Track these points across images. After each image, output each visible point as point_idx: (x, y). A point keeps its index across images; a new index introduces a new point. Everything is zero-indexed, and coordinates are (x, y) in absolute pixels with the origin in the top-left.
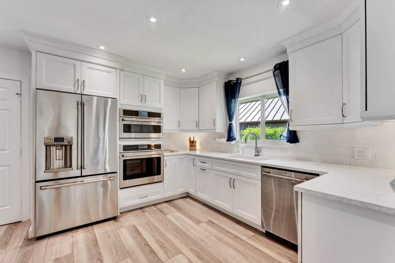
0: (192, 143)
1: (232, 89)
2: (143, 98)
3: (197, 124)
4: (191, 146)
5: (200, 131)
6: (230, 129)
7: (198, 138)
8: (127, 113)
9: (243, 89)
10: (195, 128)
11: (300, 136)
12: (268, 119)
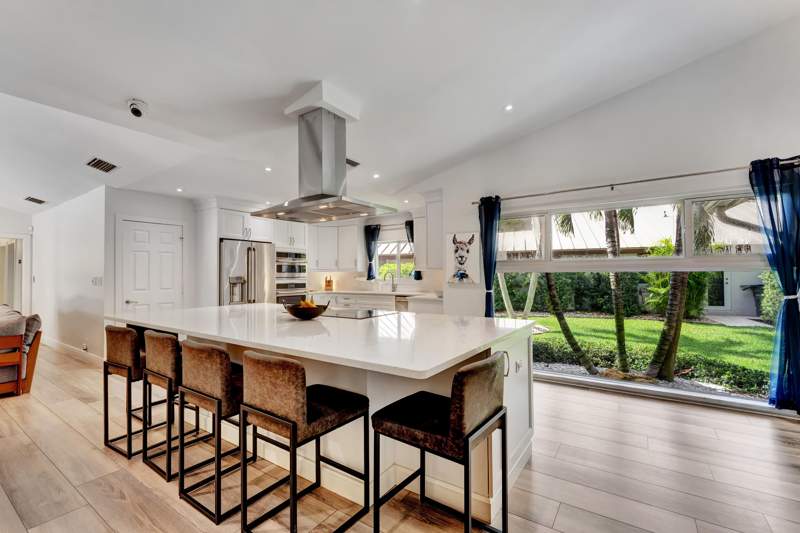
0: (329, 283)
1: (371, 233)
2: (292, 241)
3: (337, 263)
4: (327, 286)
5: (339, 270)
6: (370, 269)
7: (335, 277)
8: (280, 255)
9: (382, 234)
10: (334, 267)
11: (424, 275)
12: (403, 253)
